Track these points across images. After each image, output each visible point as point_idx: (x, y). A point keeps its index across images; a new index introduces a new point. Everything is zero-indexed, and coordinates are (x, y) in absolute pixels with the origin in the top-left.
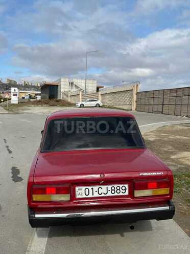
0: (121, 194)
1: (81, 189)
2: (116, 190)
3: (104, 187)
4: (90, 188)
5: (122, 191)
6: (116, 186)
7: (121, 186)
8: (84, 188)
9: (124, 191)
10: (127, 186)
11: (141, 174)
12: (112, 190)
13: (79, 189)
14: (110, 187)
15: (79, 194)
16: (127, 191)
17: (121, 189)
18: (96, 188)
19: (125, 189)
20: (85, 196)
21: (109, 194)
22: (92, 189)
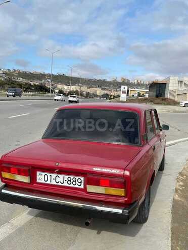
0: (77, 186)
1: (42, 175)
2: (72, 181)
3: (61, 176)
4: (49, 175)
5: (77, 183)
6: (72, 177)
7: (77, 178)
8: (44, 174)
9: (80, 184)
10: (83, 179)
11: (94, 169)
12: (68, 181)
13: (39, 174)
14: (66, 177)
15: (39, 179)
16: (82, 184)
17: (77, 181)
18: (54, 176)
19: (81, 182)
20: (44, 182)
21: (66, 184)
22: (51, 176)
